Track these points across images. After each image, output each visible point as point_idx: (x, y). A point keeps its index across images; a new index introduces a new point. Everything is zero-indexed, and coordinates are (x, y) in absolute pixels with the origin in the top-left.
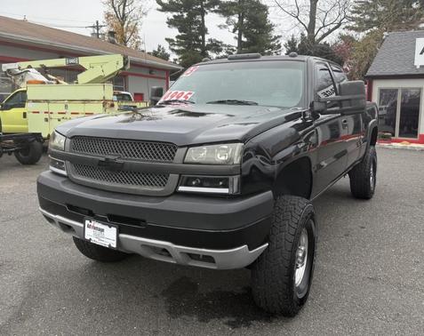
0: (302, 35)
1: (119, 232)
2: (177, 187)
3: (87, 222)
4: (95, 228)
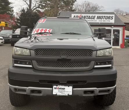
0: (27, 8)
1: (73, 88)
2: (94, 66)
3: (54, 87)
4: (59, 89)
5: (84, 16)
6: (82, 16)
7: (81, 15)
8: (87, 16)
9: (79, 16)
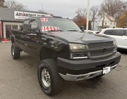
5: (27, 14)
6: (25, 14)
7: (23, 13)
8: (29, 14)
9: (22, 13)
